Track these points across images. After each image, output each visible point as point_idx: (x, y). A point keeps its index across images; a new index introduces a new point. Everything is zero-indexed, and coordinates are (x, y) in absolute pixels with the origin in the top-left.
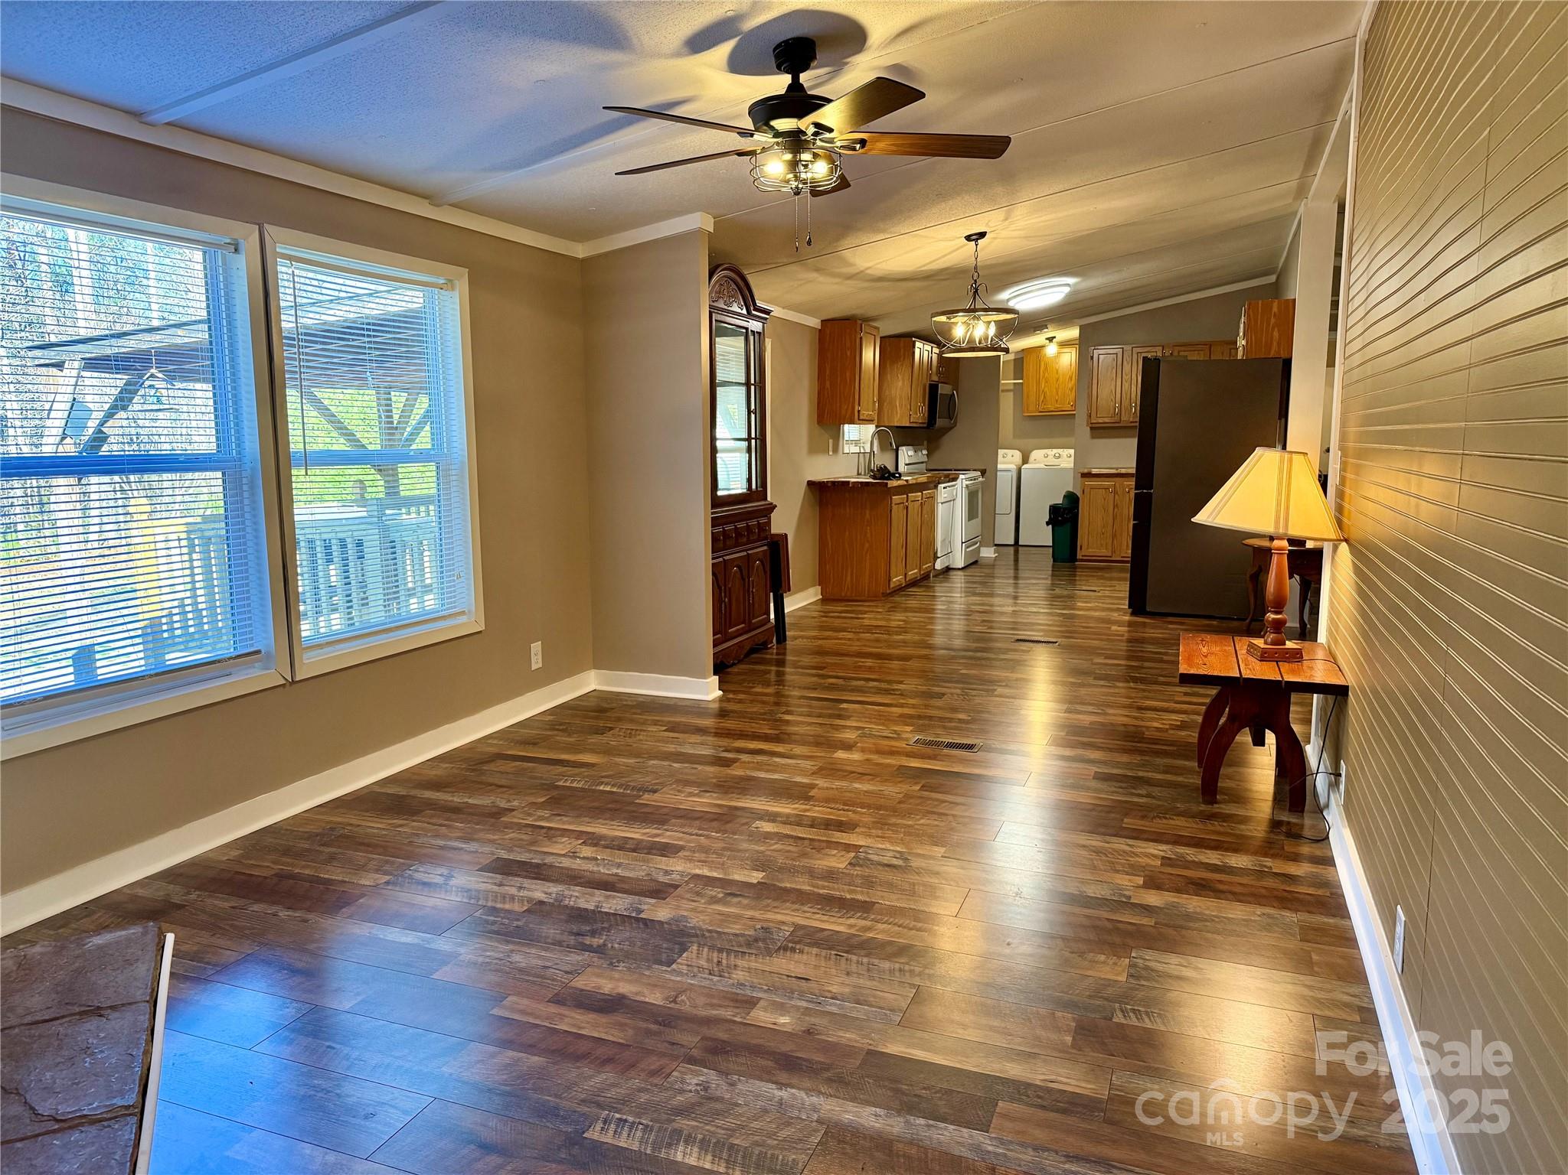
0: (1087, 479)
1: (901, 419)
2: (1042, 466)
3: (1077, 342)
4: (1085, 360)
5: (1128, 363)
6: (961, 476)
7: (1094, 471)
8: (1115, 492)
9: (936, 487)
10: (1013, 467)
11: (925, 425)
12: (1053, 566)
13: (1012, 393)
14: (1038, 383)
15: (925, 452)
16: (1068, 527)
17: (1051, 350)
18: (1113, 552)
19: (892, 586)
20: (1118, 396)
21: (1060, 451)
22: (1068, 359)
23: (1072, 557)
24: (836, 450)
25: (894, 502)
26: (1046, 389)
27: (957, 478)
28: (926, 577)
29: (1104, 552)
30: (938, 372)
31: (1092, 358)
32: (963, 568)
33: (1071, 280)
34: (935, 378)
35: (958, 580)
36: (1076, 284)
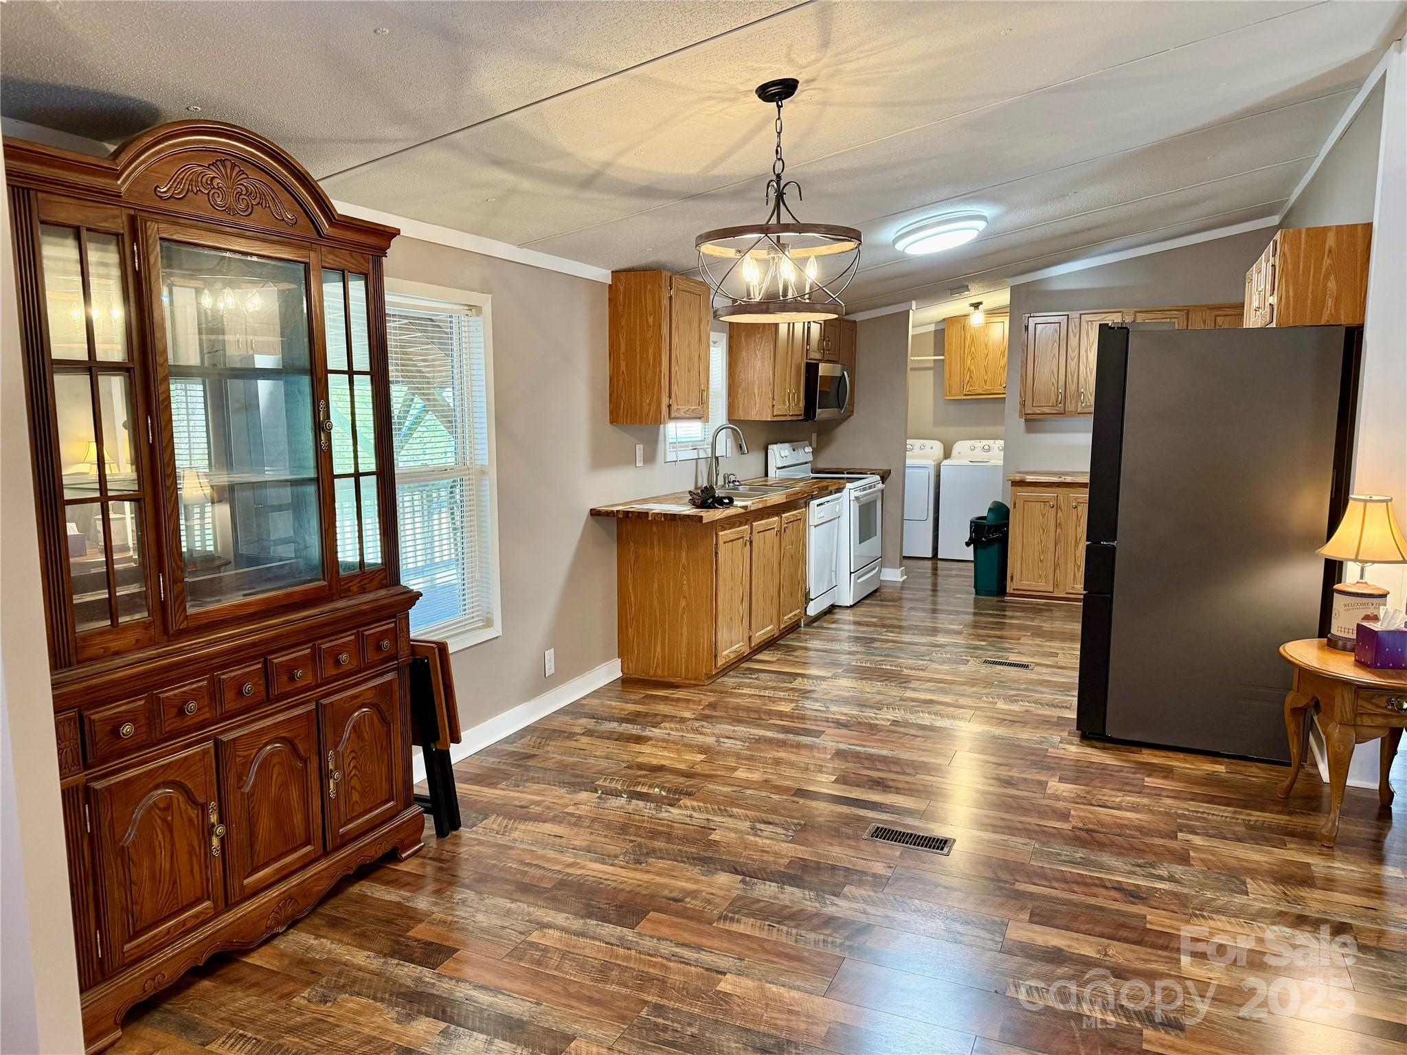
0: (1019, 489)
1: (760, 410)
2: (966, 462)
3: (1008, 310)
4: (1019, 330)
5: (1075, 335)
6: (849, 485)
7: (1029, 478)
8: (1058, 507)
9: (807, 504)
10: (931, 463)
11: (800, 418)
12: (976, 600)
13: (932, 372)
14: (963, 360)
15: (808, 449)
16: (994, 549)
17: (977, 319)
18: (1056, 585)
19: (720, 663)
20: (1062, 377)
21: (990, 442)
22: (1000, 330)
23: (1002, 591)
24: (650, 458)
25: (721, 542)
26: (973, 367)
27: (843, 488)
28: (793, 628)
29: (1043, 586)
30: (821, 348)
31: (1027, 328)
32: (851, 606)
33: (988, 211)
34: (815, 355)
35: (846, 624)
36: (997, 218)
